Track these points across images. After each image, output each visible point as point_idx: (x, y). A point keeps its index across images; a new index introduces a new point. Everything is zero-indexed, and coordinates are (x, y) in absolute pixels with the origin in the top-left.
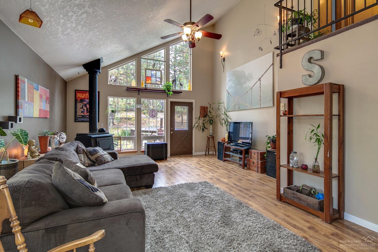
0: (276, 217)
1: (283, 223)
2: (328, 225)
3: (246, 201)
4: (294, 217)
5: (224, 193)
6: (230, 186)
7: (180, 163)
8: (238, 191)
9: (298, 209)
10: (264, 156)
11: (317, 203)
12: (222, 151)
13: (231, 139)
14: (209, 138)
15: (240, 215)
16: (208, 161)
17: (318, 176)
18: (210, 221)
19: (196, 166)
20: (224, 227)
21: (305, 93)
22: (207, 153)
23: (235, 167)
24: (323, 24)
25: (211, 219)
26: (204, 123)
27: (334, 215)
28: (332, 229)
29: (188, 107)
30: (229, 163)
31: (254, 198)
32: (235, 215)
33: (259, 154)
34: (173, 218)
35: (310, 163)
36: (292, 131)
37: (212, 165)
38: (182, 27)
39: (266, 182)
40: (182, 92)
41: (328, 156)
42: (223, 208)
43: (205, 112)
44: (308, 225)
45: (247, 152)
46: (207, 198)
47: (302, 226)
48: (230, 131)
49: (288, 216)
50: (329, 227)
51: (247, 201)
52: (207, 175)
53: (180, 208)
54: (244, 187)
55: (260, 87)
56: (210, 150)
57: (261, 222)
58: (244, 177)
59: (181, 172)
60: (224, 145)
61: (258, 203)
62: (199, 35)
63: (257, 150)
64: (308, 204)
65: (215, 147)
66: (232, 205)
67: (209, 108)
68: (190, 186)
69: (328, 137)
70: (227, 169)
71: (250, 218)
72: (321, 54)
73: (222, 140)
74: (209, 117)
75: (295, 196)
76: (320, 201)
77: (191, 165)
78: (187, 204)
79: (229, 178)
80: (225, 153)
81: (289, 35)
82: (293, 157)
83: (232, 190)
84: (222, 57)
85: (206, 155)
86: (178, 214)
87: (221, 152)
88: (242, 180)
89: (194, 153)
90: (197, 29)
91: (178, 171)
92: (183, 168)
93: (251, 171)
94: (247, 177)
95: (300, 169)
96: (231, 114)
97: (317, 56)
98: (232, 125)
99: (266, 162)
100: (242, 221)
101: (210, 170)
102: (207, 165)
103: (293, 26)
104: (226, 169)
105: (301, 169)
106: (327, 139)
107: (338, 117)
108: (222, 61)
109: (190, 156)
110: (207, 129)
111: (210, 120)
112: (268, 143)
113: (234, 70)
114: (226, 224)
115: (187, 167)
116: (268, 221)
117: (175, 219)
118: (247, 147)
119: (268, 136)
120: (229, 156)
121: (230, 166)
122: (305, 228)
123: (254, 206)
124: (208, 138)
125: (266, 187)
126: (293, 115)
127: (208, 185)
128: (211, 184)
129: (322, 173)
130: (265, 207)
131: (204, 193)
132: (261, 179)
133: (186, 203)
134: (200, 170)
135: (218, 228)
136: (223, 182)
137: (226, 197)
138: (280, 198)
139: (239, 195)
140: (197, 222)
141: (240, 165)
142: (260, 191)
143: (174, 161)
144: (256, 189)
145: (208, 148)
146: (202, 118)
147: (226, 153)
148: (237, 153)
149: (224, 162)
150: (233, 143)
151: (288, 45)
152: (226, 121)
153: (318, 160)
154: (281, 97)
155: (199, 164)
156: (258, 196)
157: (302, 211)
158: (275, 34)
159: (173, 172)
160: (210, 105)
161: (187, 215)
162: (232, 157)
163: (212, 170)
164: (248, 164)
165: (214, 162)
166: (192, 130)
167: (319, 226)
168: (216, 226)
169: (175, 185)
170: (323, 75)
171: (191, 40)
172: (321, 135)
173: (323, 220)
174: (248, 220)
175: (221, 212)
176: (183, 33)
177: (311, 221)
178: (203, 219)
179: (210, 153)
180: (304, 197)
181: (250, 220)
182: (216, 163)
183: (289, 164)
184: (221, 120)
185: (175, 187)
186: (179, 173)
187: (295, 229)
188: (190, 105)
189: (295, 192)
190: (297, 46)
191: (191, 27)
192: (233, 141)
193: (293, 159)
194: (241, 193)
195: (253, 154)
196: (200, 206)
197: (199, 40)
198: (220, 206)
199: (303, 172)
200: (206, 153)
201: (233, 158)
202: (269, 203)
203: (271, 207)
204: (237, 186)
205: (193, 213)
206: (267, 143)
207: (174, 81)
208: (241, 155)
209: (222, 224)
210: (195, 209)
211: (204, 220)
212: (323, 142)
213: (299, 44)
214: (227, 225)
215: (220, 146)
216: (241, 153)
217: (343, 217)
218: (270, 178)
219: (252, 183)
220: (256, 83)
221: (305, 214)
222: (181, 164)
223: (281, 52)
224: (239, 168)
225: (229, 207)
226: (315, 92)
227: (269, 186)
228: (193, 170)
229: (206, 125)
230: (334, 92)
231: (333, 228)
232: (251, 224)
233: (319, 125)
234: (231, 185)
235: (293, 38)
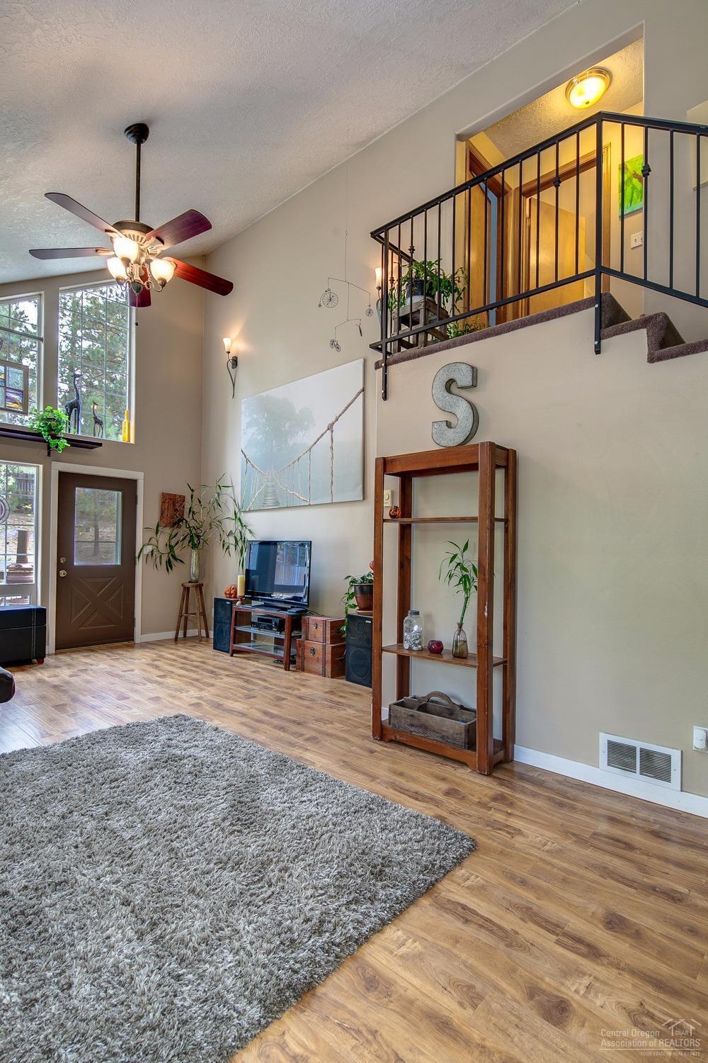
0: (372, 781)
1: (391, 792)
2: (485, 778)
3: (297, 752)
4: (415, 774)
5: (235, 740)
6: (253, 719)
7: (92, 670)
8: (276, 731)
9: (421, 754)
10: (340, 632)
11: (463, 729)
12: (226, 623)
13: (253, 589)
14: (188, 588)
15: (283, 791)
16: (185, 658)
17: (465, 665)
18: (197, 824)
19: (146, 675)
20: (239, 834)
21: (438, 465)
22: (181, 635)
23: (264, 666)
24: (477, 302)
25: (201, 817)
26: (173, 542)
27: (495, 753)
28: (490, 785)
29: (120, 493)
30: (248, 659)
31: (318, 742)
32: (270, 796)
33: (328, 625)
34: (72, 838)
35: (447, 637)
36: (409, 560)
37: (197, 667)
38: (107, 231)
39: (345, 697)
40: (100, 445)
41: (486, 614)
42: (233, 781)
43: (176, 510)
44: (444, 786)
45: (297, 622)
46: (185, 761)
47: (431, 793)
48: (251, 569)
49: (401, 774)
50: (485, 784)
51: (301, 753)
52: (183, 695)
53: (98, 805)
54: (291, 717)
55: (332, 448)
56: (189, 624)
57: (338, 800)
58: (290, 691)
59: (94, 694)
60: (232, 607)
61: (327, 754)
62: (163, 269)
63: (323, 616)
64: (443, 737)
65: (205, 616)
66: (259, 768)
67: (188, 498)
68: (130, 735)
69: (485, 571)
70: (241, 674)
71: (309, 794)
72: (471, 374)
73: (226, 594)
74: (190, 527)
75: (415, 722)
76: (469, 725)
77: (130, 672)
78: (121, 788)
79: (249, 698)
80: (235, 631)
81: (404, 320)
82: (412, 625)
83: (259, 730)
84: (229, 353)
85: (176, 639)
86: (91, 825)
87: (224, 628)
88: (285, 699)
89: (139, 637)
90: (159, 251)
91: (84, 693)
92: (102, 682)
93: (306, 674)
94: (297, 692)
95: (427, 654)
96: (252, 519)
97: (464, 378)
98: (255, 549)
99: (344, 645)
100: (290, 808)
101: (193, 682)
102: (181, 668)
103: (414, 297)
104: (239, 676)
105: (429, 652)
106: (485, 575)
107: (505, 525)
108: (230, 364)
109: (128, 646)
110: (181, 561)
111: (192, 537)
112: (351, 596)
113: (264, 394)
114: (246, 822)
115: (117, 680)
116: (356, 794)
117: (80, 839)
118: (298, 609)
119: (350, 576)
120: (246, 637)
121: (251, 666)
122: (438, 794)
123: (318, 761)
124: (185, 588)
125: (345, 710)
126: (411, 517)
127: (187, 723)
128: (197, 721)
129: (473, 657)
130: (344, 762)
131: (177, 747)
132: (332, 692)
133: (118, 787)
134: (160, 683)
135: (221, 840)
136: (230, 711)
137: (243, 750)
138: (381, 733)
139: (278, 740)
140: (155, 836)
141: (279, 661)
142: (331, 723)
143: (69, 665)
144: (321, 719)
145: (183, 621)
146: (168, 530)
147: (238, 628)
148: (270, 628)
149: (232, 656)
150: (258, 599)
151: (402, 343)
152: (238, 538)
153: (463, 628)
154: (385, 471)
155: (157, 667)
156: (328, 735)
157: (430, 757)
158: (370, 312)
159: (65, 699)
160: (193, 491)
161: (122, 823)
162: (254, 642)
163: (197, 680)
164: (299, 657)
165: (202, 657)
166: (135, 564)
167: (467, 784)
168: (218, 835)
169: (75, 736)
170: (476, 424)
171: (140, 279)
172: (470, 568)
173: (474, 770)
174: (305, 801)
175: (231, 794)
176: (112, 253)
177: (450, 776)
178: (175, 822)
179: (191, 633)
180: (434, 720)
181: (310, 801)
182: (210, 662)
183: (402, 642)
184: (225, 537)
185: (76, 743)
186: (88, 699)
187: (417, 802)
188: (128, 488)
189: (414, 712)
190: (421, 348)
191: (140, 239)
192: (258, 594)
193: (410, 630)
194: (282, 734)
195: (312, 627)
196: (164, 786)
197: (163, 285)
198: (226, 777)
199: (433, 659)
200: (177, 634)
201: (258, 643)
202: (353, 748)
203: (359, 758)
204: (272, 716)
205: (142, 812)
206: (347, 596)
207: (73, 407)
208: (280, 634)
209: (234, 825)
210: (149, 798)
211: (178, 826)
212: (476, 584)
213: (426, 343)
214: (247, 826)
215: (220, 610)
216: (280, 628)
217: (513, 756)
218: (354, 687)
219: (311, 705)
220: (322, 435)
221: (438, 763)
222: (95, 672)
223: (386, 358)
224: (274, 669)
225: (252, 776)
226: (460, 463)
227: (353, 707)
228: (136, 687)
229: (177, 551)
230: (498, 467)
231: (495, 783)
232: (314, 809)
233: (467, 544)
234: (255, 717)
235: (414, 328)
